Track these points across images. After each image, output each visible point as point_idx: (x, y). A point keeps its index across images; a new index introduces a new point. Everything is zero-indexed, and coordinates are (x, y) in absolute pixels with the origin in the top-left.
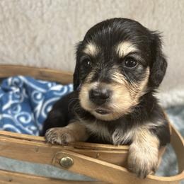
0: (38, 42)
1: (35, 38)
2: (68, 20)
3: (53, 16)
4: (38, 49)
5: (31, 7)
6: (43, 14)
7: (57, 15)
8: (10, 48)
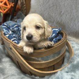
0: (62, 13)
1: (61, 12)
2: (73, 6)
3: (68, 4)
4: (61, 16)
5: (61, 2)
6: (65, 4)
7: (69, 4)
8: (53, 15)
